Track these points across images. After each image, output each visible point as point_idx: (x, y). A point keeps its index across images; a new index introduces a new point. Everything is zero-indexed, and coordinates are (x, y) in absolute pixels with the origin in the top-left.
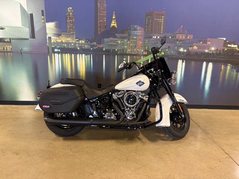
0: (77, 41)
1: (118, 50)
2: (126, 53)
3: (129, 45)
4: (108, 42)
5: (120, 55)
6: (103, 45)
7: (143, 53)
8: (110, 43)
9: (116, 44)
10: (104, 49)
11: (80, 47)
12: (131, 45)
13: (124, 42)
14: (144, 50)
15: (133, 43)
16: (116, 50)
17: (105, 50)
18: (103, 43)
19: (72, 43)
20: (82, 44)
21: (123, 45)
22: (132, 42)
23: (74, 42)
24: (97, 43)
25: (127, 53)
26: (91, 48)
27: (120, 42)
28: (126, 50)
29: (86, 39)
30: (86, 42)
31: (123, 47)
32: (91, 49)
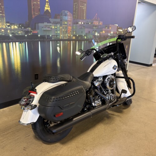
0: (9, 26)
1: (52, 36)
2: (59, 38)
3: (62, 30)
4: (43, 28)
5: (54, 40)
6: (38, 30)
7: (72, 38)
8: (45, 29)
9: (50, 29)
10: (39, 36)
11: (12, 33)
12: (63, 30)
13: (57, 27)
14: (73, 35)
15: (64, 28)
16: (51, 36)
17: (41, 36)
18: (38, 29)
19: (2, 28)
20: (15, 29)
21: (56, 31)
22: (63, 27)
23: (4, 27)
24: (32, 29)
25: (60, 38)
26: (25, 34)
27: (53, 27)
28: (59, 35)
29: (20, 24)
30: (19, 27)
31: (56, 32)
32: (26, 36)
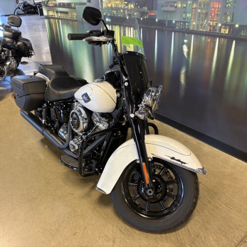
0: (127, 5)
1: (176, 22)
2: (189, 28)
3: (196, 11)
4: (162, 7)
5: (179, 31)
6: (156, 11)
7: (220, 30)
8: (165, 9)
9: (173, 9)
10: (157, 20)
11: (129, 15)
12: (199, 11)
13: (187, 4)
14: (222, 25)
15: (202, 6)
16: (174, 22)
17: (159, 21)
18: (156, 9)
19: (121, 8)
20: (131, 10)
21: (184, 12)
22: (200, 5)
23: (123, 7)
24: (149, 9)
25: (191, 29)
26: (141, 17)
27: (179, 6)
28: (189, 22)
29: (136, 2)
30: (135, 6)
31: (184, 15)
32: (141, 19)
